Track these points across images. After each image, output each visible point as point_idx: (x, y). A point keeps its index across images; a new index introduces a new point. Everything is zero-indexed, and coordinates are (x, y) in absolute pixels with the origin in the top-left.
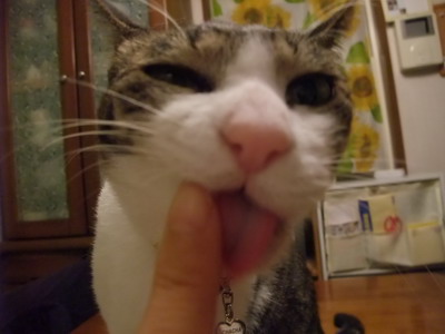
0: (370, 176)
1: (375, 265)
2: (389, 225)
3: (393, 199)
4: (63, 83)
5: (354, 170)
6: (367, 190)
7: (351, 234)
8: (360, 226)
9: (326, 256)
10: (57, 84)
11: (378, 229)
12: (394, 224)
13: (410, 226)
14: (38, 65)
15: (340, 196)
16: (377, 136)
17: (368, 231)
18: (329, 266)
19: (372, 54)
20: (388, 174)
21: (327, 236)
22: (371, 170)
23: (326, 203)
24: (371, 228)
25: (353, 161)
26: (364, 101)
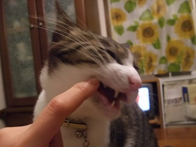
0: (189, 73)
1: (190, 119)
4: (31, 29)
5: (181, 70)
6: (187, 82)
7: (178, 104)
8: (183, 100)
9: (165, 114)
10: (29, 30)
11: (192, 101)
14: (19, 20)
15: (172, 85)
17: (187, 103)
18: (167, 119)
19: (193, 8)
21: (166, 104)
22: (190, 70)
23: (165, 88)
24: (188, 101)
25: (181, 65)
26: (188, 33)
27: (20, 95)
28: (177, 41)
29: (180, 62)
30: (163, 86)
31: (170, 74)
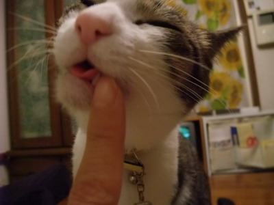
0: (237, 111)
1: (241, 167)
2: (250, 142)
3: (253, 127)
5: (227, 107)
6: (236, 120)
7: (226, 147)
8: (231, 143)
11: (243, 144)
12: (253, 142)
13: (263, 143)
15: (218, 124)
16: (241, 86)
17: (236, 146)
18: (212, 167)
20: (249, 110)
21: (211, 148)
22: (238, 107)
23: (210, 128)
24: (238, 144)
25: (227, 102)
26: (234, 64)
27: (29, 135)
28: (222, 74)
29: (225, 98)
30: (207, 125)
31: (214, 112)
